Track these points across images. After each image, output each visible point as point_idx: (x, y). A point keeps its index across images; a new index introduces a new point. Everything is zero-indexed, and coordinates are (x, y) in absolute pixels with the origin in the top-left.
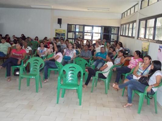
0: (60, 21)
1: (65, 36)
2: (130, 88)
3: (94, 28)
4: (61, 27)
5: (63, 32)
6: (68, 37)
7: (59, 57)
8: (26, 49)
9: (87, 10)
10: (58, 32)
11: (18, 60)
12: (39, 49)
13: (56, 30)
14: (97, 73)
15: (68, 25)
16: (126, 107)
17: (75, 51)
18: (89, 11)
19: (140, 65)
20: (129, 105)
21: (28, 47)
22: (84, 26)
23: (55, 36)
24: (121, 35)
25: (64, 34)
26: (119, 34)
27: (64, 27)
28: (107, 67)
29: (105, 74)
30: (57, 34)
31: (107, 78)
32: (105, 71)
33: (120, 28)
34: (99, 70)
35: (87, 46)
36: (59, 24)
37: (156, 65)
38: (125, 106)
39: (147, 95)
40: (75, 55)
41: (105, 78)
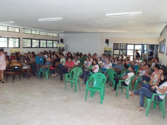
0: (107, 41)
1: (111, 53)
2: (141, 94)
3: (136, 46)
4: (108, 46)
5: (110, 50)
6: (114, 54)
7: (96, 68)
8: (76, 62)
9: (128, 32)
10: (106, 50)
11: (68, 69)
12: (85, 62)
13: (105, 48)
14: (120, 81)
15: (114, 44)
16: (139, 110)
17: (111, 65)
18: (129, 32)
19: (155, 76)
20: (141, 109)
21: (78, 61)
22: (127, 44)
23: (103, 53)
24: (160, 52)
25: (111, 51)
26: (159, 51)
27: (111, 46)
28: (128, 77)
29: (127, 82)
30: (105, 51)
31: (129, 86)
32: (127, 79)
33: (159, 45)
34: (122, 79)
35: (120, 61)
36: (106, 44)
37: (166, 77)
38: (137, 109)
39: (154, 101)
40: (111, 67)
41: (127, 86)
